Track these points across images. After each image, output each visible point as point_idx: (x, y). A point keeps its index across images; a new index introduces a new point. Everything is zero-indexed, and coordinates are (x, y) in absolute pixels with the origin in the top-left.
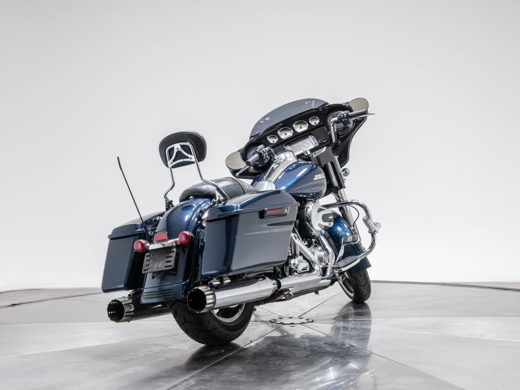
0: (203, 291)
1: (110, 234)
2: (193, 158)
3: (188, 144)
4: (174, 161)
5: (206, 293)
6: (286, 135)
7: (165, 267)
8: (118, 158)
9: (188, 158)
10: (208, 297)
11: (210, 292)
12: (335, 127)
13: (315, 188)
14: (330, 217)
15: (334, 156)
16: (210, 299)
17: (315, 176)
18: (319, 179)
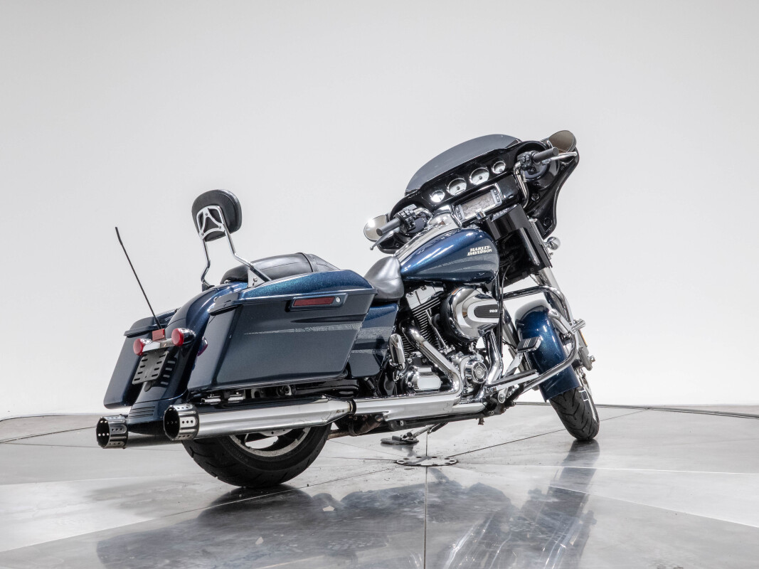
0: (178, 410)
1: (128, 329)
2: (222, 227)
3: (217, 208)
4: (205, 231)
5: (180, 415)
6: (459, 189)
7: (153, 376)
8: (116, 228)
9: (217, 226)
10: (181, 419)
11: (192, 412)
12: (524, 176)
13: (469, 268)
14: (491, 311)
15: (528, 219)
16: (188, 422)
17: (471, 250)
18: (477, 255)
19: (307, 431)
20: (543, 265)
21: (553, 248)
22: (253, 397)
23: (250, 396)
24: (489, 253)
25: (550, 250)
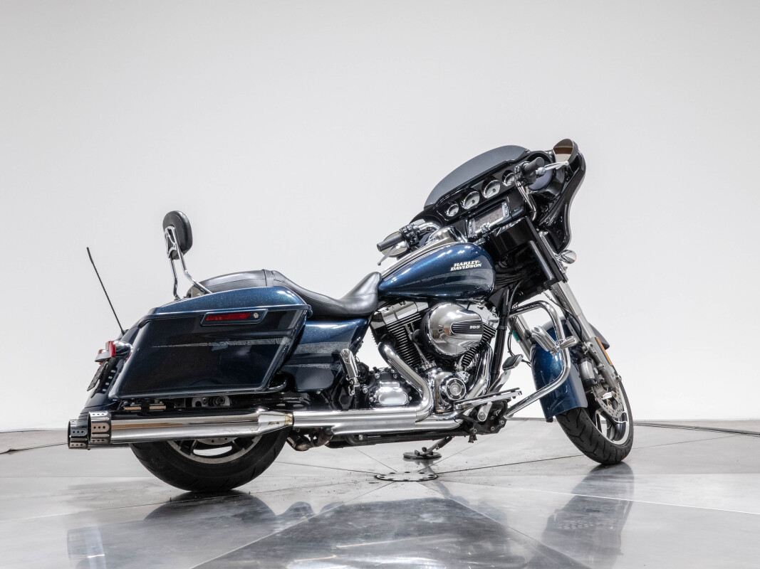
0: (92, 416)
2: (175, 247)
4: (169, 250)
5: (92, 420)
6: (472, 203)
8: (88, 248)
9: (173, 245)
10: (93, 425)
11: (107, 419)
13: (452, 283)
14: (471, 327)
15: (538, 232)
16: (99, 427)
17: (455, 265)
18: (462, 270)
19: (256, 441)
20: (556, 280)
21: (569, 262)
22: (194, 405)
23: (191, 405)
24: (479, 268)
25: (565, 264)
